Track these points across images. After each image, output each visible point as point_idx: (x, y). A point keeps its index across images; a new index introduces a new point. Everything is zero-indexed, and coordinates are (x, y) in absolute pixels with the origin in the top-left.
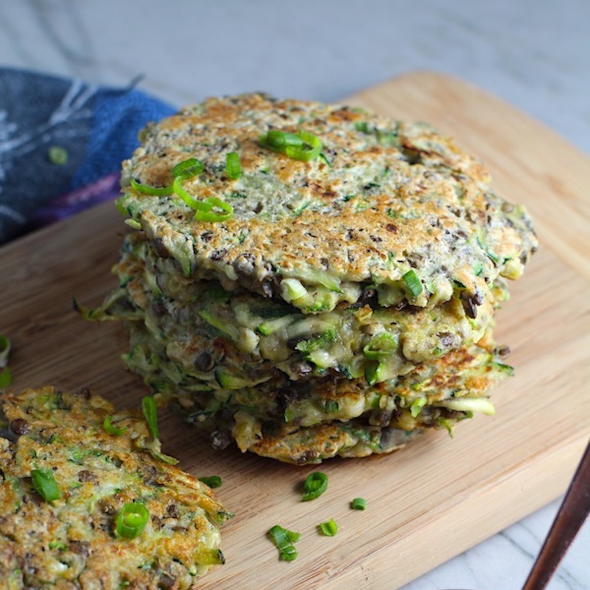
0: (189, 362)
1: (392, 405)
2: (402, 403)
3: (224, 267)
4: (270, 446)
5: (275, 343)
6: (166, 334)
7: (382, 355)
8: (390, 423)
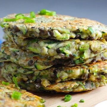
0: (26, 64)
1: (88, 72)
2: (91, 71)
3: (35, 29)
4: (53, 86)
5: (53, 51)
6: (18, 59)
7: (85, 49)
8: (88, 78)
